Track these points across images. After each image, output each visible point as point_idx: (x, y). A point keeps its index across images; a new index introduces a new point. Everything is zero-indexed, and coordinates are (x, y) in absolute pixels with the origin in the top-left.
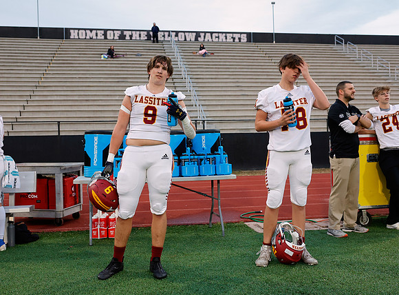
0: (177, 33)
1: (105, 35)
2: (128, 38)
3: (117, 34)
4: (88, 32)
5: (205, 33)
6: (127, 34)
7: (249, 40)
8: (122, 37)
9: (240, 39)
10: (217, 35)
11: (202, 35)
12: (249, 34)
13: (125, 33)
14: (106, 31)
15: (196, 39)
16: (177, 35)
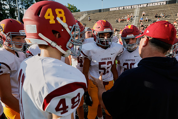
0: (140, 5)
1: (119, 8)
2: (125, 8)
3: (122, 7)
4: (114, 8)
5: (150, 3)
6: (125, 7)
7: (167, 3)
8: (124, 8)
9: (163, 4)
10: (154, 3)
11: (149, 4)
12: (167, 2)
13: (124, 7)
14: (119, 7)
15: (147, 6)
16: (140, 6)
